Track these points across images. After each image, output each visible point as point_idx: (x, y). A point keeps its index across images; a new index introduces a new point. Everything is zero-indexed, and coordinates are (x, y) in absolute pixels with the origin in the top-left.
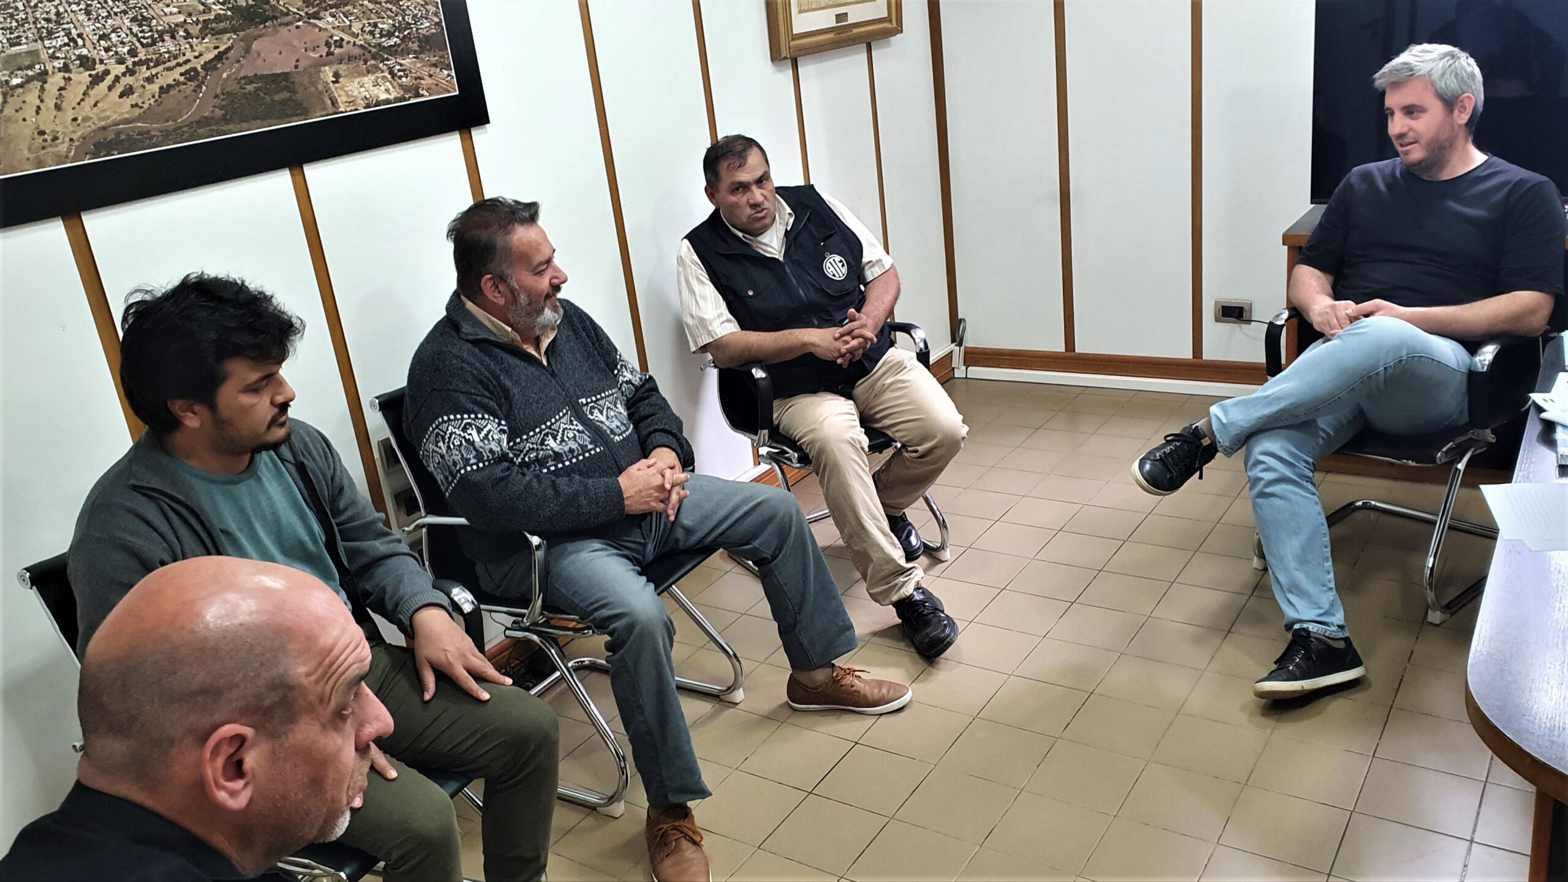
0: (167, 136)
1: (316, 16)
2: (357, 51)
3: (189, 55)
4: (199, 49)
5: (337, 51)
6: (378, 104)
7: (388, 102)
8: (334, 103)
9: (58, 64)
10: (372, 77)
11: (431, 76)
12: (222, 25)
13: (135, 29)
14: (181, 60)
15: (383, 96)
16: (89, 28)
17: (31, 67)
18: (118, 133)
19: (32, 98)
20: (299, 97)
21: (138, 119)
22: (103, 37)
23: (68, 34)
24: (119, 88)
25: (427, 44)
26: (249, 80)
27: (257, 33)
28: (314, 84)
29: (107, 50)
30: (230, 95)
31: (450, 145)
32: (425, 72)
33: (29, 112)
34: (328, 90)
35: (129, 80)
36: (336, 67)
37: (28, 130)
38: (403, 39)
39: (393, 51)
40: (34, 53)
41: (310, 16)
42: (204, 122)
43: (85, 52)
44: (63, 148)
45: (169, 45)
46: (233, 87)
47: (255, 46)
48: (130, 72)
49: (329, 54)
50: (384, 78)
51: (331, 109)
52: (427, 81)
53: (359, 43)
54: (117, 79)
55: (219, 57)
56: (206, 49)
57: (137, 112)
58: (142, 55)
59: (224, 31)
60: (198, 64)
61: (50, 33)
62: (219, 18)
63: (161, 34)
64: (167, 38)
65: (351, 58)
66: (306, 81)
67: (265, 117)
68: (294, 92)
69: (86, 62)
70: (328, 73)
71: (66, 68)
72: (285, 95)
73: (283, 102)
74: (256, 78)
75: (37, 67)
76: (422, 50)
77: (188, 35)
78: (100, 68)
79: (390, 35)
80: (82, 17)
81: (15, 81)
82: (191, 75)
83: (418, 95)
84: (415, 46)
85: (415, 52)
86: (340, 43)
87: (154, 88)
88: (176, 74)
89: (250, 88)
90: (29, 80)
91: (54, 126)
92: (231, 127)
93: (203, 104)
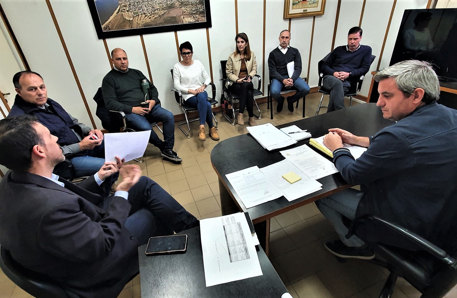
0: (155, 25)
1: (181, 7)
5: (184, 13)
7: (192, 22)
8: (183, 22)
9: (141, 14)
14: (158, 14)
16: (145, 8)
17: (137, 14)
18: (148, 24)
19: (137, 18)
21: (151, 22)
23: (142, 9)
24: (149, 17)
25: (201, 13)
26: (169, 17)
27: (171, 10)
28: (180, 18)
29: (148, 12)
31: (204, 31)
33: (136, 20)
35: (150, 16)
36: (184, 16)
37: (136, 23)
38: (196, 12)
39: (194, 14)
40: (138, 12)
42: (161, 23)
43: (144, 12)
44: (140, 25)
46: (166, 18)
47: (170, 12)
50: (192, 18)
52: (200, 19)
53: (188, 12)
54: (149, 16)
55: (164, 14)
58: (153, 13)
60: (161, 14)
61: (140, 9)
62: (165, 7)
65: (186, 15)
66: (178, 18)
67: (171, 23)
68: (176, 19)
69: (144, 14)
70: (182, 17)
72: (174, 20)
73: (174, 21)
77: (160, 10)
78: (146, 14)
79: (194, 11)
81: (135, 16)
82: (160, 16)
83: (198, 21)
85: (199, 14)
88: (157, 16)
90: (137, 16)
91: (139, 22)
92: (165, 24)
93: (161, 20)
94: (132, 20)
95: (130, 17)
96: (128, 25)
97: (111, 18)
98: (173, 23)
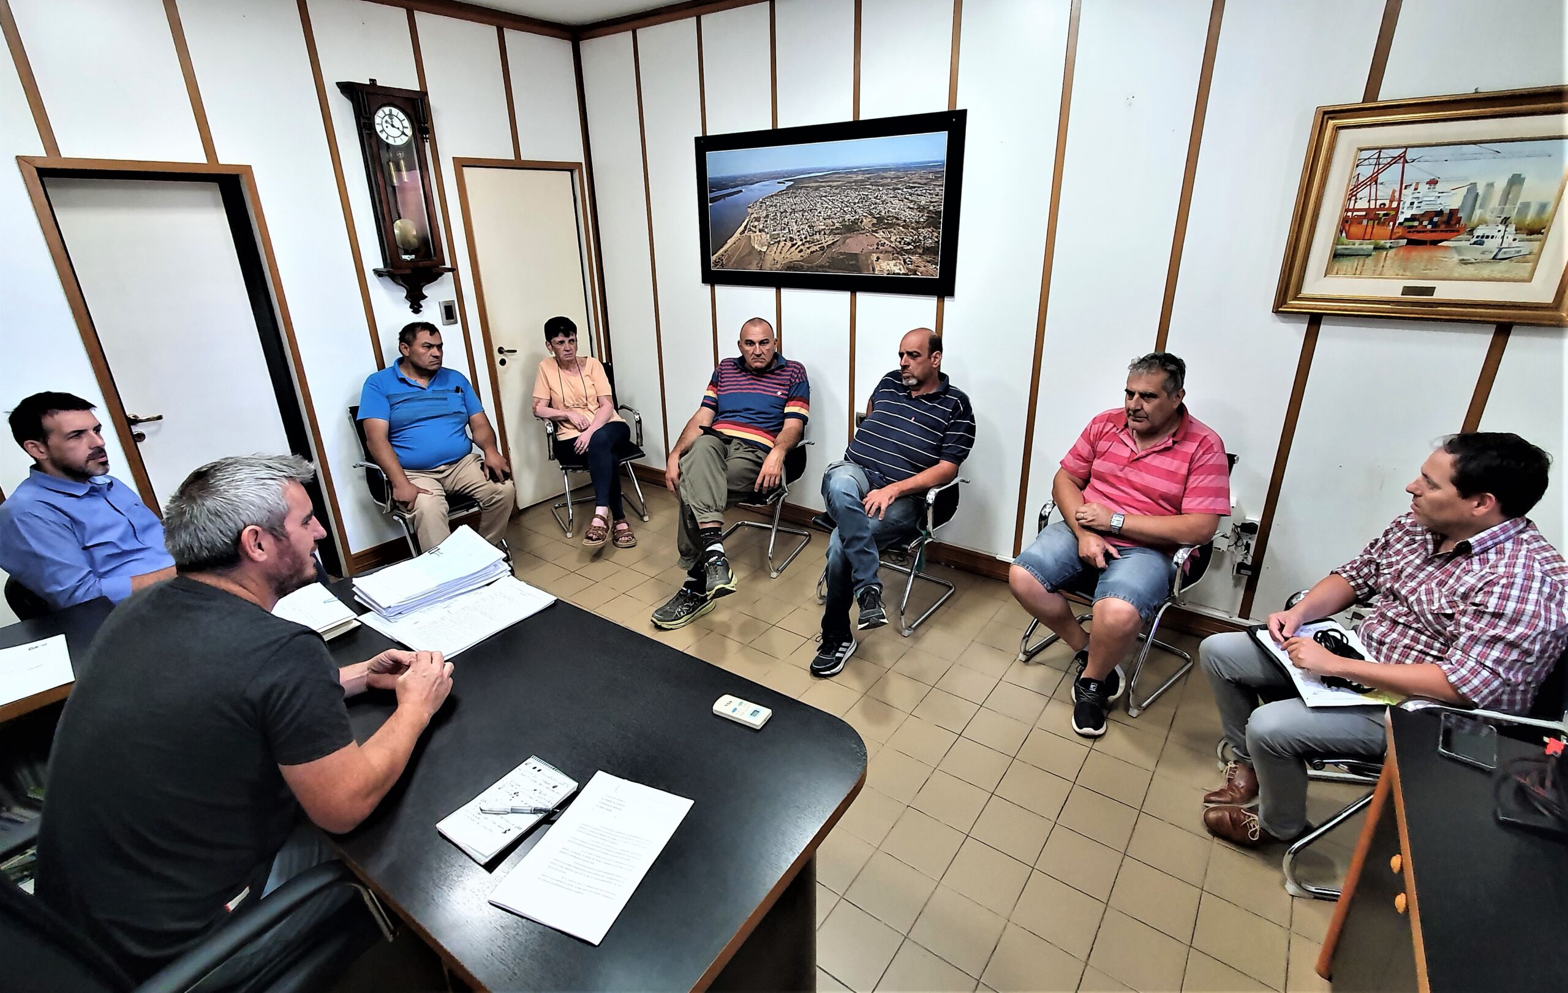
0: (810, 269)
1: (876, 232)
2: (891, 249)
3: (823, 241)
4: (827, 239)
5: (881, 248)
6: (894, 274)
7: (899, 274)
8: (874, 269)
9: (784, 239)
10: (894, 262)
11: (925, 266)
12: (837, 232)
13: (809, 230)
14: (820, 242)
15: (897, 271)
16: (795, 228)
17: (777, 239)
18: (796, 264)
19: (775, 249)
20: (860, 264)
21: (801, 261)
22: (799, 231)
23: (789, 229)
25: (927, 251)
26: (841, 254)
27: (849, 235)
28: (867, 260)
29: (799, 236)
30: (833, 259)
31: (931, 302)
32: (922, 265)
33: (773, 253)
34: (872, 263)
35: (802, 247)
36: (878, 255)
37: (771, 259)
39: (907, 252)
40: (779, 234)
41: (873, 231)
42: (822, 266)
43: (791, 236)
44: (778, 266)
45: (817, 237)
46: (835, 255)
47: (848, 241)
48: (803, 244)
49: (877, 248)
50: (900, 263)
51: (872, 272)
52: (923, 269)
53: (892, 245)
54: (799, 246)
55: (833, 244)
56: (830, 240)
57: (802, 258)
58: (808, 239)
59: (838, 234)
60: (825, 245)
61: (784, 228)
62: (837, 228)
63: (816, 232)
64: (818, 234)
65: (886, 252)
66: (864, 258)
67: (845, 269)
68: (858, 261)
69: (792, 239)
70: (874, 257)
71: (785, 241)
72: (854, 262)
73: (853, 265)
74: (845, 253)
75: (779, 239)
76: (924, 253)
77: (825, 234)
78: (795, 242)
79: (909, 244)
80: (794, 224)
81: (772, 242)
82: (822, 249)
83: (915, 274)
84: (921, 251)
85: (920, 254)
86: (883, 245)
87: (809, 251)
88: (817, 248)
89: (841, 257)
90: (775, 242)
91: (777, 258)
92: (830, 270)
93: (822, 260)
94: (765, 250)
95: (762, 246)
96: (755, 263)
97: (730, 242)
98: (851, 271)
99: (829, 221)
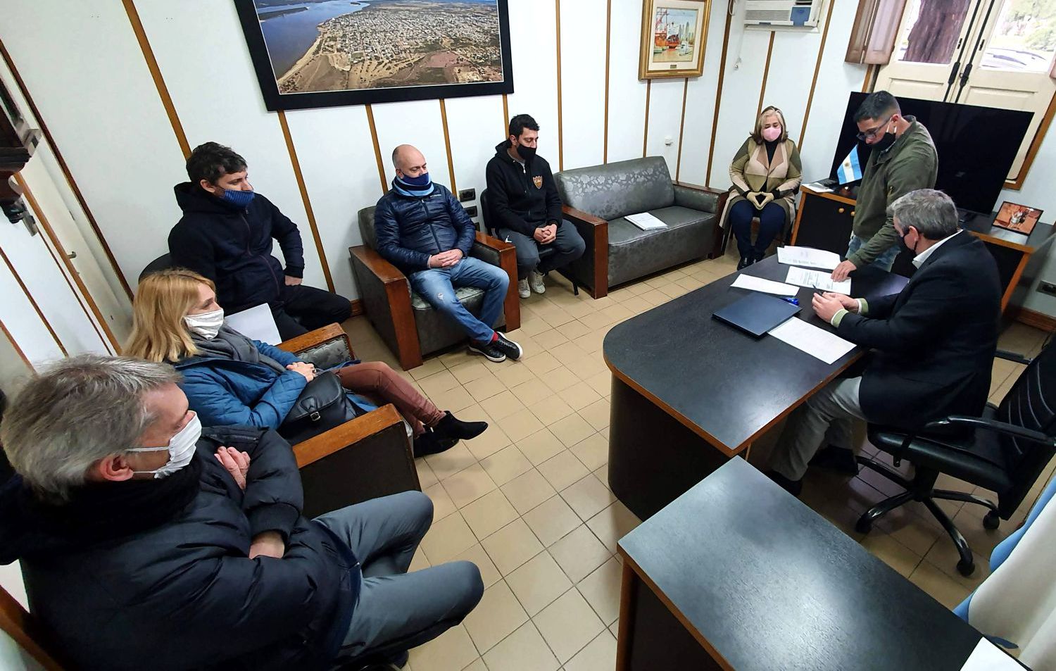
0: (400, 84)
1: (455, 50)
2: (468, 63)
4: (413, 57)
5: (461, 62)
6: (473, 82)
9: (369, 58)
10: (472, 72)
12: (422, 50)
13: (393, 49)
14: (407, 60)
15: (476, 79)
16: (379, 47)
17: (360, 58)
18: (384, 81)
20: (445, 76)
21: (391, 77)
22: (383, 50)
23: (372, 49)
24: (386, 67)
25: (494, 63)
26: (428, 69)
27: (433, 53)
28: (451, 73)
29: (384, 54)
30: (422, 73)
31: (498, 99)
32: (492, 74)
33: (358, 72)
34: (456, 75)
35: (389, 65)
36: (460, 68)
37: (358, 77)
38: (486, 61)
39: (481, 64)
40: (362, 53)
41: (452, 50)
42: (413, 81)
43: (376, 54)
44: (367, 84)
45: (404, 55)
46: (423, 70)
47: (432, 58)
48: (390, 62)
49: (458, 63)
50: (477, 73)
51: (456, 81)
52: (492, 76)
53: (469, 60)
54: (386, 64)
55: (419, 60)
56: (416, 57)
57: (391, 75)
58: (394, 58)
59: (422, 52)
60: (412, 62)
61: (367, 48)
62: (421, 47)
63: (401, 51)
64: (403, 52)
65: (465, 65)
66: (448, 71)
67: (433, 82)
68: (443, 74)
69: (377, 58)
70: (456, 70)
71: (371, 59)
72: (440, 75)
73: (439, 77)
74: (431, 68)
75: (362, 58)
76: (492, 65)
77: (410, 52)
78: (381, 60)
79: (480, 59)
80: (377, 44)
81: (355, 62)
83: (488, 80)
84: (489, 64)
85: (489, 66)
86: (462, 60)
87: (397, 68)
88: (405, 64)
89: (429, 71)
90: (359, 62)
91: (364, 77)
92: (421, 83)
93: (412, 75)
94: (348, 70)
95: (344, 65)
96: (339, 82)
97: (300, 64)
98: (437, 82)
99: (412, 41)
